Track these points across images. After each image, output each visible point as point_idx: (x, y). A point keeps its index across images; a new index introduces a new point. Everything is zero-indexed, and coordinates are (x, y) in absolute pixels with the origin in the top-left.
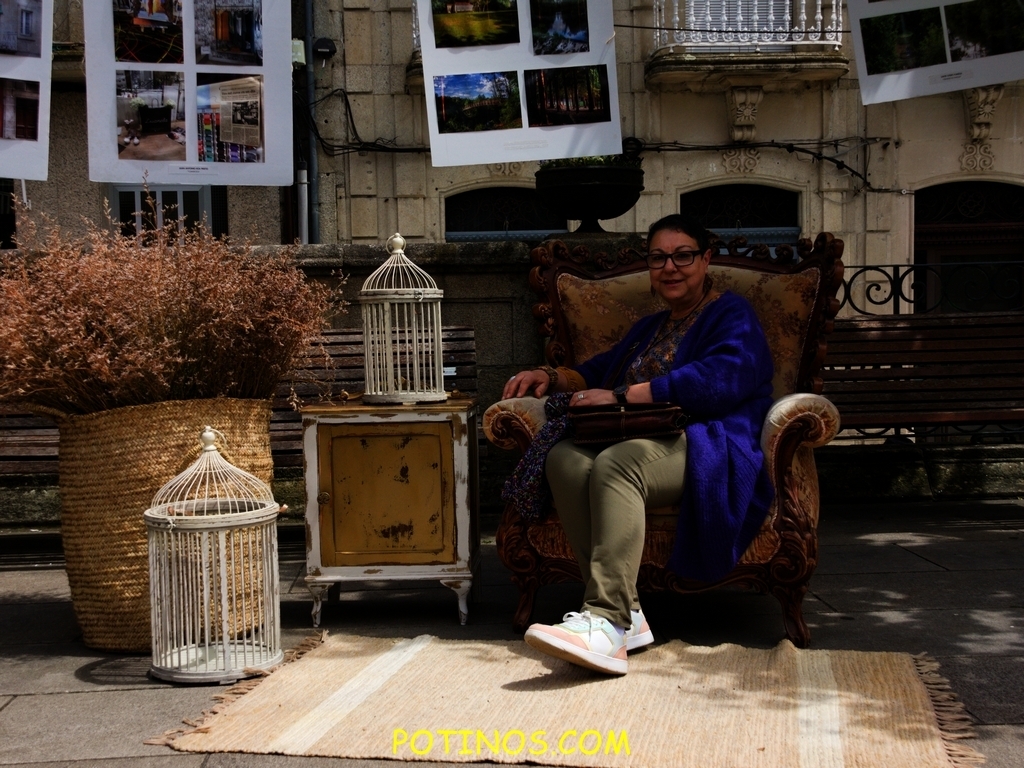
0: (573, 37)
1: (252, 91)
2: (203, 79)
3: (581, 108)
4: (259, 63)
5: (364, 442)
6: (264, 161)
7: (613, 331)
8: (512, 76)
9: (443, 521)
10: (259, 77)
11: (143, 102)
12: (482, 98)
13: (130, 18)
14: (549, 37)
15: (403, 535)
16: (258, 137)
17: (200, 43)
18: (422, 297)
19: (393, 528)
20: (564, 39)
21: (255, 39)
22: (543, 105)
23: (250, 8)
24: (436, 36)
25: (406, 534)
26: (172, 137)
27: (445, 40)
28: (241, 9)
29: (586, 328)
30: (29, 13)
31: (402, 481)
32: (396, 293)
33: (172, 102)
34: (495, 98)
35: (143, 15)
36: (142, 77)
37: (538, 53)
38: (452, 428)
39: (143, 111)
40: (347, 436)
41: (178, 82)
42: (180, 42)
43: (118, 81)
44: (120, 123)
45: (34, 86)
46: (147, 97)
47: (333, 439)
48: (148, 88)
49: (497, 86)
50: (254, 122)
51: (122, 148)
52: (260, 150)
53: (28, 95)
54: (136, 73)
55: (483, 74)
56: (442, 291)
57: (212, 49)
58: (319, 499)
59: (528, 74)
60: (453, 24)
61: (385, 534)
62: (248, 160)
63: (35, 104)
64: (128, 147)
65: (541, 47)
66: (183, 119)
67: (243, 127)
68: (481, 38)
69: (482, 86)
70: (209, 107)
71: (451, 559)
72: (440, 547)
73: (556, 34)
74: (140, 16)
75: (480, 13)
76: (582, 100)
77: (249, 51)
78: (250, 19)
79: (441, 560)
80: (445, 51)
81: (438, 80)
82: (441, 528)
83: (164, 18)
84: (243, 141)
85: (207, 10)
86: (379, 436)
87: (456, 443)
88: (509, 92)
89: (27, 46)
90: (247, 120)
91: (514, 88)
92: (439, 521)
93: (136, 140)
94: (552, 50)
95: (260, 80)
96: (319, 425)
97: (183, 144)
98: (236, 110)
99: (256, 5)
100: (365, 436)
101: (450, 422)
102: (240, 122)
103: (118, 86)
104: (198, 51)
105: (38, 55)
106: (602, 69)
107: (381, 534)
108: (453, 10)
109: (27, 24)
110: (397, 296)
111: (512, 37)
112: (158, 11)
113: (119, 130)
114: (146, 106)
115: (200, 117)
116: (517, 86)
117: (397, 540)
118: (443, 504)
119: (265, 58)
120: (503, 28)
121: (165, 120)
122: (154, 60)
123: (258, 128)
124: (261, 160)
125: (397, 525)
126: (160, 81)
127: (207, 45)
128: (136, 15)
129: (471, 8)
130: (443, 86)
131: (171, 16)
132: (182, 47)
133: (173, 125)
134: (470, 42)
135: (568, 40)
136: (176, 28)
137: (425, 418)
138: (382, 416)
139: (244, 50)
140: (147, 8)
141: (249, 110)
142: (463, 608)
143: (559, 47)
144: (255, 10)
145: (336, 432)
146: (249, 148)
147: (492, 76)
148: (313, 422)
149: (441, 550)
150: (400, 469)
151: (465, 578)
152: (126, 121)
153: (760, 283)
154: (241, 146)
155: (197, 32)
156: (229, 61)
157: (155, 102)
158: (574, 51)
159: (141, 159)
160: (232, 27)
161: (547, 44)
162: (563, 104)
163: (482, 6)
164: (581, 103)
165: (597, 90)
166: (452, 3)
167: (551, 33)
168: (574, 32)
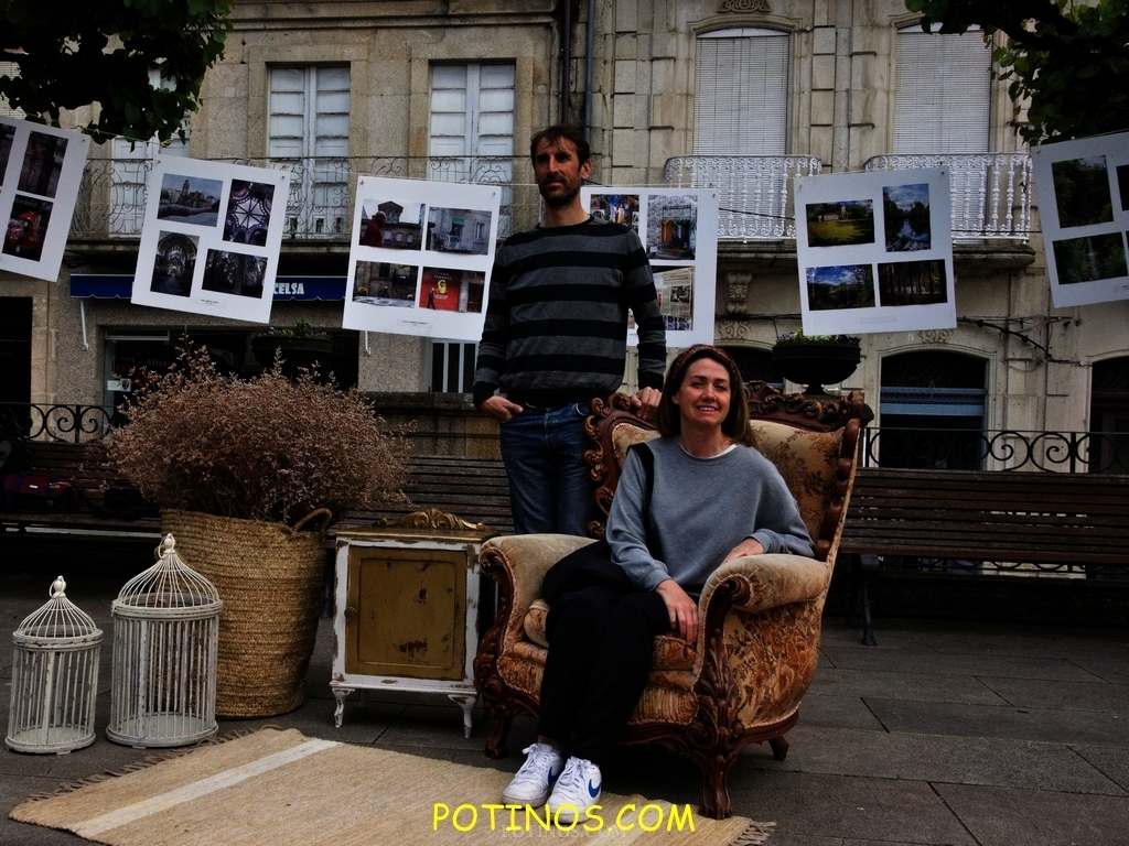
0: (918, 238)
1: (686, 278)
3: (923, 293)
4: (693, 258)
8: (868, 267)
10: (692, 268)
12: (843, 285)
14: (898, 238)
20: (911, 239)
21: (691, 241)
22: (892, 290)
24: (809, 238)
27: (816, 240)
28: (681, 219)
30: (482, 225)
34: (854, 285)
37: (889, 250)
45: (481, 275)
49: (856, 275)
50: (686, 301)
55: (845, 266)
57: (659, 248)
59: (881, 266)
60: (823, 230)
63: (481, 287)
65: (894, 242)
68: (843, 239)
69: (844, 275)
73: (904, 236)
75: (843, 221)
76: (924, 286)
80: (816, 249)
81: (810, 270)
84: (677, 315)
88: (866, 281)
90: (681, 299)
91: (869, 277)
94: (901, 249)
95: (692, 270)
99: (693, 216)
105: (486, 254)
106: (941, 263)
108: (822, 219)
109: (480, 232)
111: (869, 238)
116: (872, 275)
119: (697, 255)
120: (861, 231)
129: (837, 217)
130: (814, 275)
134: (835, 242)
135: (913, 241)
141: (683, 292)
143: (907, 246)
147: (853, 268)
156: (670, 257)
158: (918, 249)
161: (897, 243)
162: (909, 289)
163: (846, 216)
164: (923, 289)
165: (936, 279)
166: (823, 213)
167: (900, 235)
168: (918, 234)
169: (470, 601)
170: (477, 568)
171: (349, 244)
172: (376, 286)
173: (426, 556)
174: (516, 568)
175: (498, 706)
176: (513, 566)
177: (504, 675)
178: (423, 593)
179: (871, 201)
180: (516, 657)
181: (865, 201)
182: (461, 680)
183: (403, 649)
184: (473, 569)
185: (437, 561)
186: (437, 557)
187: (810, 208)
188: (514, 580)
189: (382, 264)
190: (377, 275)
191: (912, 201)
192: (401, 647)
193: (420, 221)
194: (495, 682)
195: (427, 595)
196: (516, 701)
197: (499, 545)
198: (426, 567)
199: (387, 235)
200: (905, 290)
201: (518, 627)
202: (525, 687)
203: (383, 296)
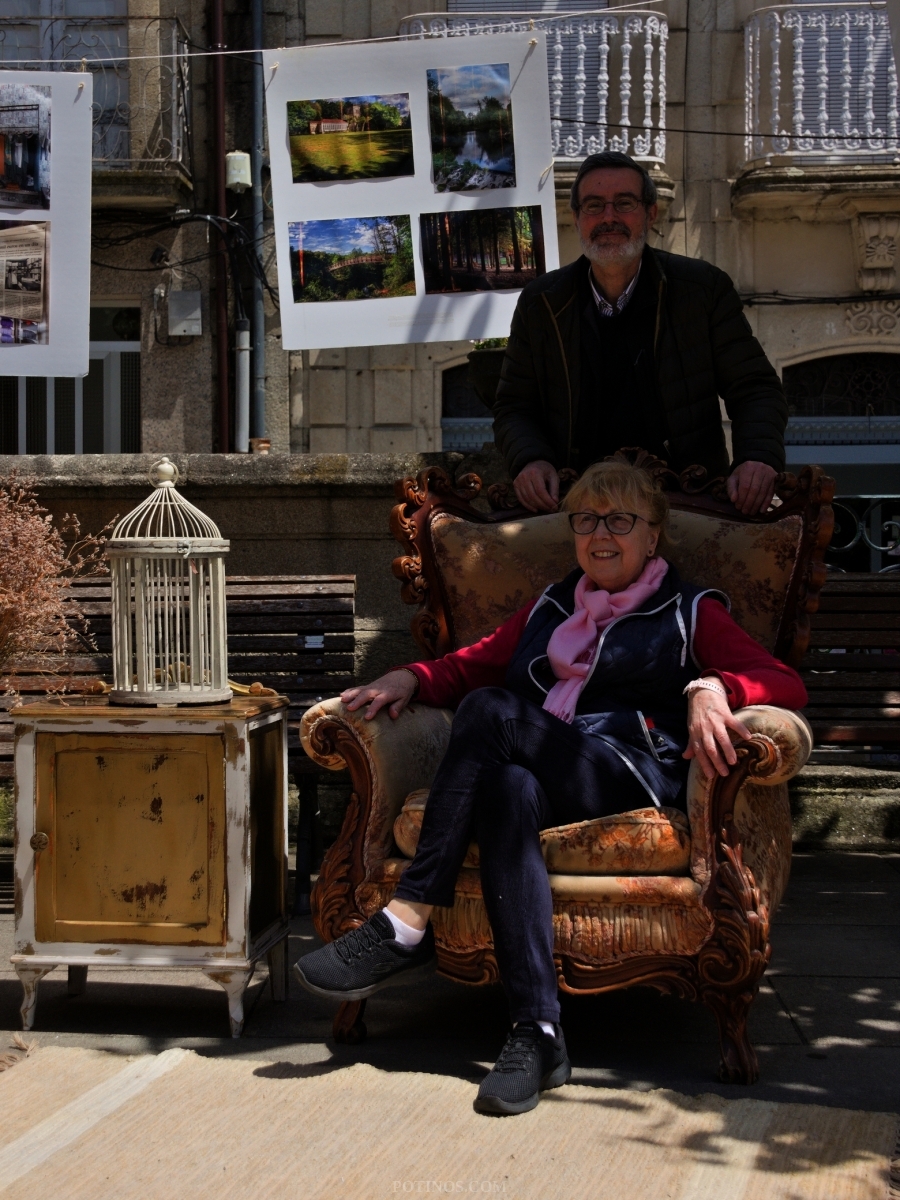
1: (34, 244)
3: (503, 268)
4: (45, 205)
5: (100, 760)
6: (47, 343)
7: (507, 598)
8: (402, 221)
9: (209, 881)
10: (44, 225)
12: (357, 254)
14: (457, 167)
15: (152, 898)
16: (40, 307)
18: (188, 551)
19: (139, 888)
20: (480, 169)
21: (41, 172)
22: (447, 263)
23: (34, 129)
24: (293, 166)
25: (157, 898)
27: (307, 172)
28: (22, 131)
29: (471, 592)
31: (154, 820)
32: (151, 545)
34: (377, 254)
37: (441, 189)
38: (224, 743)
40: (78, 750)
47: (57, 755)
49: (380, 237)
50: (35, 287)
52: (42, 326)
55: (361, 219)
56: (228, 542)
58: (33, 843)
59: (425, 219)
60: (320, 150)
61: (127, 897)
62: (26, 341)
65: (444, 179)
67: (20, 294)
68: (358, 169)
69: (358, 236)
71: (217, 938)
72: (203, 919)
73: (468, 164)
75: (358, 133)
76: (505, 256)
77: (31, 188)
78: (35, 144)
79: (204, 940)
80: (308, 188)
81: (295, 227)
82: (205, 891)
84: (19, 312)
86: (121, 750)
87: (229, 766)
88: (398, 246)
90: (25, 284)
91: (404, 238)
92: (203, 881)
94: (460, 187)
95: (45, 229)
96: (38, 733)
98: (10, 270)
99: (43, 125)
100: (104, 749)
101: (222, 734)
102: (15, 287)
106: (534, 212)
107: (121, 897)
108: (318, 131)
110: (152, 550)
111: (403, 166)
116: (410, 236)
117: (143, 906)
118: (209, 857)
119: (53, 199)
120: (391, 154)
123: (41, 294)
124: (44, 340)
125: (144, 884)
129: (344, 126)
130: (302, 236)
134: (342, 174)
135: (484, 170)
137: (186, 728)
138: (127, 723)
139: (24, 187)
141: (28, 270)
142: (236, 1012)
143: (472, 181)
144: (42, 132)
145: (60, 744)
146: (27, 323)
147: (373, 222)
148: (30, 728)
149: (205, 925)
150: (150, 802)
151: (237, 968)
153: (717, 536)
154: (17, 321)
158: (493, 187)
160: (9, 156)
161: (454, 176)
162: (476, 262)
163: (360, 124)
164: (503, 260)
165: (526, 242)
166: (317, 119)
167: (460, 161)
168: (493, 158)
179: (406, 95)
181: (396, 96)
187: (294, 109)
191: (479, 96)
200: (470, 265)
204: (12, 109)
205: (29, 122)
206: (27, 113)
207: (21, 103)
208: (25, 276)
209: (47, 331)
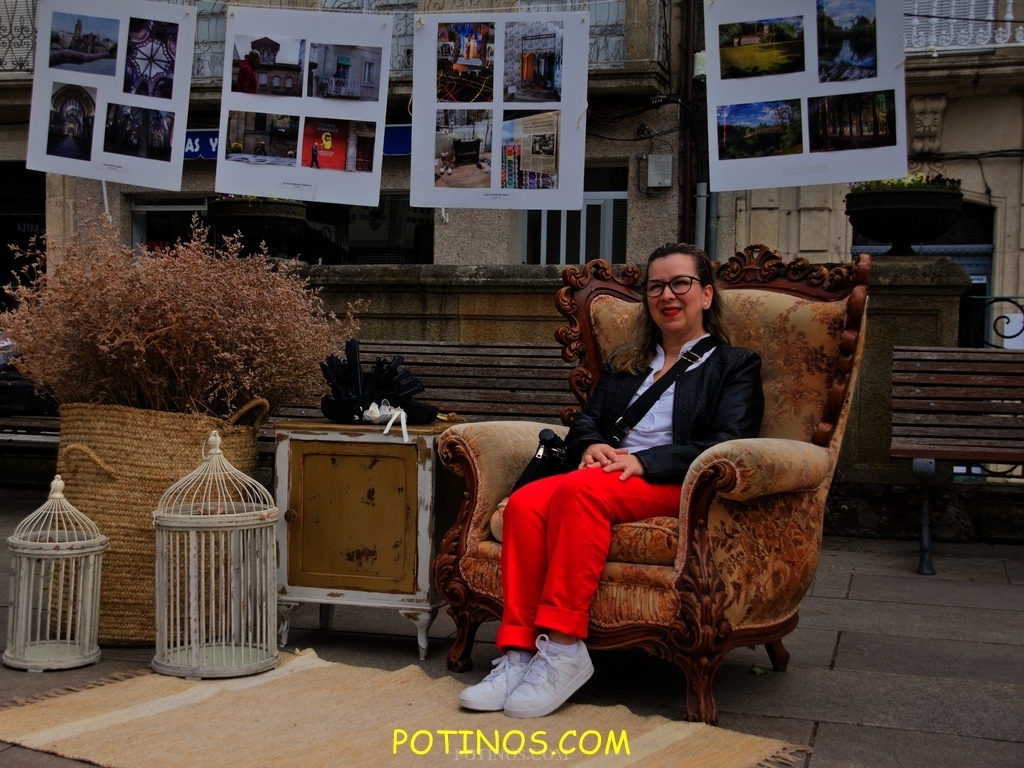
1: (550, 124)
2: (509, 115)
3: (865, 134)
4: (558, 99)
6: (557, 188)
8: (795, 103)
10: (557, 112)
11: (457, 137)
12: (763, 126)
13: (451, 64)
16: (554, 165)
17: (508, 83)
21: (556, 78)
22: (825, 131)
23: (553, 51)
24: (721, 68)
26: (480, 167)
27: (730, 71)
28: (544, 51)
30: (371, 65)
33: (481, 136)
34: (777, 126)
35: (461, 61)
36: (457, 115)
39: (457, 145)
41: (487, 118)
42: (490, 84)
43: (438, 119)
44: (438, 156)
45: (372, 126)
46: (462, 133)
48: (462, 124)
49: (779, 114)
50: (550, 153)
51: (437, 177)
52: (554, 178)
53: (366, 134)
54: (453, 111)
57: (518, 88)
59: (812, 101)
60: (740, 57)
62: (543, 187)
63: (372, 140)
64: (442, 177)
66: (490, 151)
67: (541, 157)
68: (767, 68)
69: (764, 114)
70: (512, 139)
74: (458, 62)
75: (766, 44)
76: (867, 125)
77: (549, 89)
78: (552, 60)
80: (731, 82)
81: (721, 110)
83: (479, 63)
84: (540, 170)
85: (515, 54)
88: (792, 120)
89: (369, 93)
90: (544, 151)
91: (796, 115)
93: (450, 170)
95: (557, 115)
97: (489, 173)
98: (535, 142)
99: (558, 47)
102: (538, 153)
103: (438, 123)
104: (506, 90)
105: (377, 100)
106: (890, 94)
108: (739, 44)
109: (369, 73)
111: (797, 66)
112: (474, 57)
113: (437, 162)
114: (459, 140)
115: (504, 148)
116: (800, 113)
119: (563, 95)
120: (789, 58)
121: (474, 152)
122: (468, 100)
123: (554, 157)
124: (555, 186)
126: (472, 118)
127: (513, 85)
128: (455, 61)
129: (757, 40)
130: (725, 115)
131: (485, 62)
132: (492, 87)
133: (481, 156)
134: (754, 72)
136: (488, 71)
139: (545, 88)
140: (465, 55)
141: (547, 142)
144: (557, 52)
146: (544, 176)
147: (775, 105)
152: (443, 154)
154: (538, 175)
155: (506, 74)
156: (531, 98)
157: (467, 136)
159: (453, 186)
160: (536, 68)
162: (847, 130)
163: (768, 38)
164: (865, 128)
165: (883, 116)
166: (739, 36)
169: (422, 502)
170: (429, 464)
171: (218, 89)
172: (251, 141)
173: (372, 451)
174: (482, 457)
175: (460, 613)
176: (477, 456)
177: (468, 577)
178: (371, 494)
179: (801, 17)
180: (479, 556)
181: (794, 18)
182: (413, 593)
183: (350, 557)
184: (424, 465)
185: (387, 457)
186: (384, 451)
187: (724, 29)
188: (478, 472)
189: (257, 114)
190: (252, 128)
191: (853, 15)
192: (348, 555)
193: (300, 62)
194: (457, 586)
195: (375, 496)
196: (481, 606)
197: (461, 433)
198: (374, 463)
199: (263, 79)
200: (841, 132)
201: (483, 524)
202: (491, 590)
203: (259, 153)
204: (538, 37)
205: (548, 46)
206: (548, 40)
207: (544, 33)
208: (544, 146)
209: (558, 181)
